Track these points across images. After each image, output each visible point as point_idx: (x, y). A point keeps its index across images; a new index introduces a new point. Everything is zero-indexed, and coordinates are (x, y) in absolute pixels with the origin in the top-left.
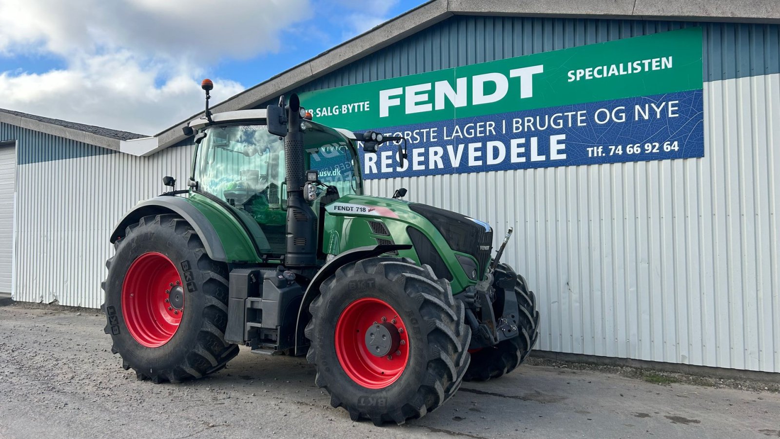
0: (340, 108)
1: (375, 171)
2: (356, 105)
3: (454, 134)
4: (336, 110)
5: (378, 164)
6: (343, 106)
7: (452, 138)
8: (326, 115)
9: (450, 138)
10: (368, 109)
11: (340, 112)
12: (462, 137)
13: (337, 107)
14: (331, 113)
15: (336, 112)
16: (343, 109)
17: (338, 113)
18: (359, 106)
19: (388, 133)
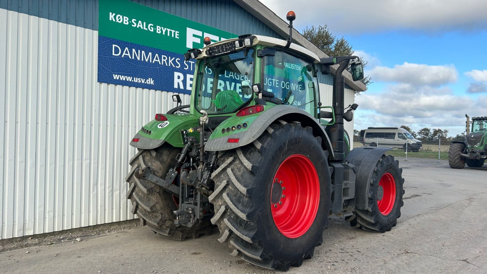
0: (155, 27)
1: (182, 87)
2: (169, 30)
3: (230, 75)
4: (151, 28)
5: (184, 82)
6: (158, 27)
7: (229, 77)
8: (142, 28)
10: (178, 38)
11: (155, 31)
12: (234, 78)
13: (152, 25)
14: (146, 28)
15: (151, 29)
16: (158, 29)
17: (152, 30)
18: (171, 32)
19: (192, 61)
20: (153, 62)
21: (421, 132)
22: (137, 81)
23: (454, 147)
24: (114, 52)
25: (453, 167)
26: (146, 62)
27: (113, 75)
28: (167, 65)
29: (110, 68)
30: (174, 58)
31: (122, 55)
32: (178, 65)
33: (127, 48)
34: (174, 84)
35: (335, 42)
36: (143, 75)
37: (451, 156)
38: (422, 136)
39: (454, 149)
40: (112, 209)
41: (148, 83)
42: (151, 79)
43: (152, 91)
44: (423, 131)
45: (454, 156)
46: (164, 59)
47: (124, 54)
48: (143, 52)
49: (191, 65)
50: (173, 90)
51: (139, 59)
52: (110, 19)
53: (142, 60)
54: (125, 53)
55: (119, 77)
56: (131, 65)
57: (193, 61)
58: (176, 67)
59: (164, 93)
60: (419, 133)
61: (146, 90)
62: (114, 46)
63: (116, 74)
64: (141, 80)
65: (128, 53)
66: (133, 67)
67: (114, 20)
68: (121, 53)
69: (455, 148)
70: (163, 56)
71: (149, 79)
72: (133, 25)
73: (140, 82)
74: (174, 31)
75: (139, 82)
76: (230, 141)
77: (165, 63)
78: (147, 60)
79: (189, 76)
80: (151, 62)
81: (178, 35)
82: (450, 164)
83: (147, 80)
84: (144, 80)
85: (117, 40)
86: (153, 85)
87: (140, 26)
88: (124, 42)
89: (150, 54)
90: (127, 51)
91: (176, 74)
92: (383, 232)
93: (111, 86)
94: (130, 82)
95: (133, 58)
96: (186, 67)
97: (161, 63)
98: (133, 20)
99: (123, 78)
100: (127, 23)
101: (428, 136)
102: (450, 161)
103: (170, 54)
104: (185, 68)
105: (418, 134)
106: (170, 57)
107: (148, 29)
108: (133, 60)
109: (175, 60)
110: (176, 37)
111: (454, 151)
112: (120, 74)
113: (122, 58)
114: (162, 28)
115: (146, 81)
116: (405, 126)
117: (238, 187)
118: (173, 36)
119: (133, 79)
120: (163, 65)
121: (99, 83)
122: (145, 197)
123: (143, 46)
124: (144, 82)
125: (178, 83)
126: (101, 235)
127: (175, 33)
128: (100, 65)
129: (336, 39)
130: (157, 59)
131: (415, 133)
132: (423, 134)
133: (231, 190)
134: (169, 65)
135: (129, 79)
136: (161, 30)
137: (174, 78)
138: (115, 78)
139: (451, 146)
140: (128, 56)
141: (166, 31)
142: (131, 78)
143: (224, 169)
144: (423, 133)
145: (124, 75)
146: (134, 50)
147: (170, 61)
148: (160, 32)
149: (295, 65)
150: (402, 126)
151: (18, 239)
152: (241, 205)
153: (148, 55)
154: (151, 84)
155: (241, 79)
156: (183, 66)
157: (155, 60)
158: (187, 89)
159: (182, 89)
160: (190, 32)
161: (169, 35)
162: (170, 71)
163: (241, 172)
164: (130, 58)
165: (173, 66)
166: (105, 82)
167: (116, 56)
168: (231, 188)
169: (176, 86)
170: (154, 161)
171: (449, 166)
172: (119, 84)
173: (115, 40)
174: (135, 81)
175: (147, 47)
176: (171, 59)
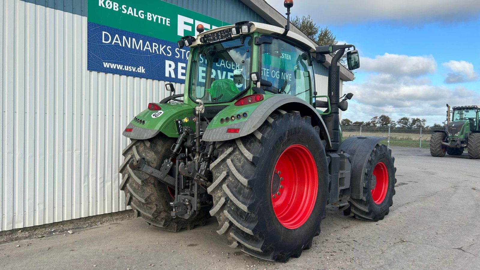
0: (145, 14)
1: (173, 76)
2: (160, 17)
3: (221, 64)
4: (142, 14)
5: (176, 70)
6: (148, 14)
7: (220, 66)
8: (132, 15)
9: (219, 66)
10: (169, 25)
11: (146, 18)
12: (225, 67)
13: (143, 12)
14: (136, 14)
15: (142, 16)
16: (148, 16)
17: (143, 17)
18: (162, 19)
20: (144, 50)
21: (401, 121)
22: (127, 69)
23: (435, 136)
24: (104, 39)
25: (434, 155)
26: (137, 50)
27: (103, 63)
28: (158, 53)
29: (100, 56)
30: (165, 46)
31: (112, 42)
32: (169, 54)
33: (117, 35)
34: (165, 73)
35: (319, 33)
36: (133, 63)
37: (433, 145)
38: (401, 125)
39: (435, 138)
40: (104, 200)
41: (139, 72)
42: (142, 67)
43: (143, 80)
44: (403, 120)
45: (435, 145)
46: (155, 47)
47: (114, 41)
48: (134, 39)
49: (182, 53)
50: (164, 79)
51: (129, 46)
52: (100, 5)
53: (133, 48)
54: (116, 40)
55: (110, 65)
56: (122, 53)
57: (185, 50)
58: (168, 55)
59: (156, 82)
60: (399, 122)
61: (137, 79)
62: (104, 32)
63: (106, 62)
64: (132, 68)
65: (118, 41)
66: (124, 55)
67: (103, 6)
68: (111, 41)
69: (437, 137)
70: (154, 44)
71: (140, 67)
72: (123, 12)
73: (131, 70)
74: (165, 18)
75: (129, 70)
76: (230, 131)
77: (156, 51)
78: (137, 48)
79: (180, 65)
80: (142, 49)
81: (169, 22)
82: (431, 152)
83: (138, 69)
84: (135, 68)
85: (107, 27)
86: (144, 73)
87: (130, 12)
88: (115, 29)
89: (141, 41)
90: (117, 38)
91: (168, 62)
92: (376, 221)
93: (102, 75)
94: (121, 70)
95: (124, 46)
96: (177, 55)
97: (152, 51)
98: (123, 6)
99: (113, 66)
100: (117, 10)
101: (406, 125)
102: (431, 150)
103: (161, 42)
104: (176, 57)
105: (397, 123)
106: (161, 45)
107: (139, 16)
108: (123, 47)
109: (166, 48)
110: (167, 24)
111: (435, 140)
112: (110, 63)
113: (113, 45)
114: (153, 15)
115: (136, 69)
116: (385, 115)
117: (238, 179)
118: (164, 23)
119: (124, 67)
120: (154, 53)
121: (89, 71)
122: (140, 188)
123: (134, 33)
124: (135, 71)
125: (170, 72)
126: (93, 227)
127: (166, 20)
128: (89, 52)
129: (320, 29)
130: (148, 47)
131: (395, 123)
132: (402, 124)
133: (231, 181)
134: (161, 53)
135: (120, 67)
136: (152, 17)
137: (165, 67)
138: (105, 66)
139: (432, 135)
140: (119, 43)
141: (157, 18)
142: (122, 66)
143: (224, 160)
144: (402, 122)
145: (115, 63)
146: (124, 37)
147: (161, 49)
148: (151, 19)
149: (285, 55)
150: (382, 115)
151: (8, 232)
152: (242, 196)
153: (139, 43)
154: (142, 72)
155: (232, 68)
156: (174, 54)
157: (145, 48)
158: (178, 78)
159: (173, 78)
160: (181, 19)
161: (159, 22)
162: (162, 59)
163: (242, 163)
164: (121, 45)
165: (164, 54)
166: (95, 70)
167: (106, 43)
168: (231, 180)
169: (167, 75)
170: (148, 152)
171: (431, 155)
172: (110, 73)
173: (105, 26)
174: (126, 69)
175: (138, 34)
176: (162, 48)
